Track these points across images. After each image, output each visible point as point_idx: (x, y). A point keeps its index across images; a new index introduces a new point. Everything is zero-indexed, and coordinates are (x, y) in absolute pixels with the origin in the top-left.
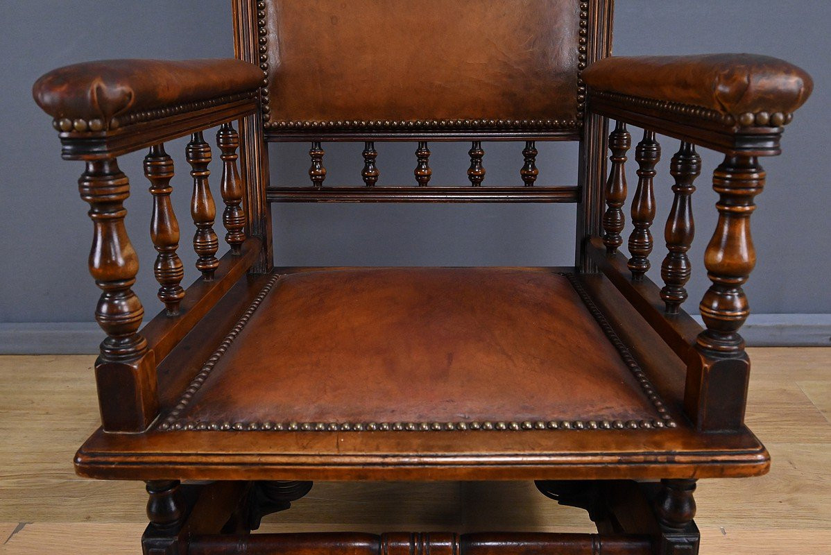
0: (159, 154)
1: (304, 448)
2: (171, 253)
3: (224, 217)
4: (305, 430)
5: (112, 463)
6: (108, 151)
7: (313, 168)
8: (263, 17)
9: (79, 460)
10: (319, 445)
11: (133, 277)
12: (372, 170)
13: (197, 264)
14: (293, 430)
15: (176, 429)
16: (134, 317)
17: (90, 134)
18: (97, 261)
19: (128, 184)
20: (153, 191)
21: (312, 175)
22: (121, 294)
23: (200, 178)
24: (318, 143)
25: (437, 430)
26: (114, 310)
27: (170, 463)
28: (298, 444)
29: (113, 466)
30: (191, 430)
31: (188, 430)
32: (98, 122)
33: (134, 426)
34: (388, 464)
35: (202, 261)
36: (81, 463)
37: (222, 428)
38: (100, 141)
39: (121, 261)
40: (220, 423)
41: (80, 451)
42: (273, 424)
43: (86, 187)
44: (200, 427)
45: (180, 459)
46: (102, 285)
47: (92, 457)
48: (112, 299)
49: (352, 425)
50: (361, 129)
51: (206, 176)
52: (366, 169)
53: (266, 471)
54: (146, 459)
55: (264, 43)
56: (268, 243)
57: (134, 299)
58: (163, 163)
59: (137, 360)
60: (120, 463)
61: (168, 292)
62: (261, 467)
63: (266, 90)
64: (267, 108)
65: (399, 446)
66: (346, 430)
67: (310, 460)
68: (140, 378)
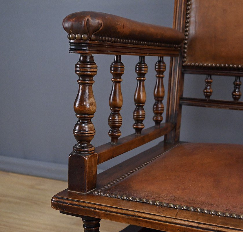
0: (118, 61)
1: (159, 212)
2: (117, 112)
3: (154, 107)
4: (163, 206)
5: (67, 203)
6: (89, 50)
7: (206, 89)
8: (189, 9)
9: (53, 199)
10: (167, 213)
11: (92, 114)
12: (238, 92)
13: (134, 125)
14: (157, 205)
15: (100, 195)
16: (90, 134)
17: (82, 41)
18: (77, 104)
19: (97, 68)
20: (113, 80)
21: (205, 92)
22: (86, 121)
23: (140, 81)
24: (210, 75)
25: (234, 218)
26: (81, 128)
27: (93, 208)
28: (156, 210)
29: (67, 205)
30: (107, 196)
31: (106, 196)
32: (86, 36)
33: (81, 189)
34: (201, 228)
35: (136, 124)
36: (54, 201)
37: (122, 198)
38: (86, 45)
39: (88, 105)
40: (122, 196)
41: (55, 196)
42: (147, 200)
43: (78, 67)
44: (112, 196)
45: (97, 207)
46: (78, 115)
47: (59, 199)
48: (82, 123)
49: (188, 207)
50: (233, 69)
51: (144, 80)
52: (235, 91)
53: (137, 220)
54: (82, 204)
55: (188, 22)
56: (177, 127)
57: (91, 125)
58: (119, 66)
59: (88, 155)
60: (70, 204)
61: (113, 132)
62: (135, 218)
63: (186, 46)
64: (186, 55)
65: (209, 220)
66: (184, 209)
67: (160, 218)
68: (88, 164)
